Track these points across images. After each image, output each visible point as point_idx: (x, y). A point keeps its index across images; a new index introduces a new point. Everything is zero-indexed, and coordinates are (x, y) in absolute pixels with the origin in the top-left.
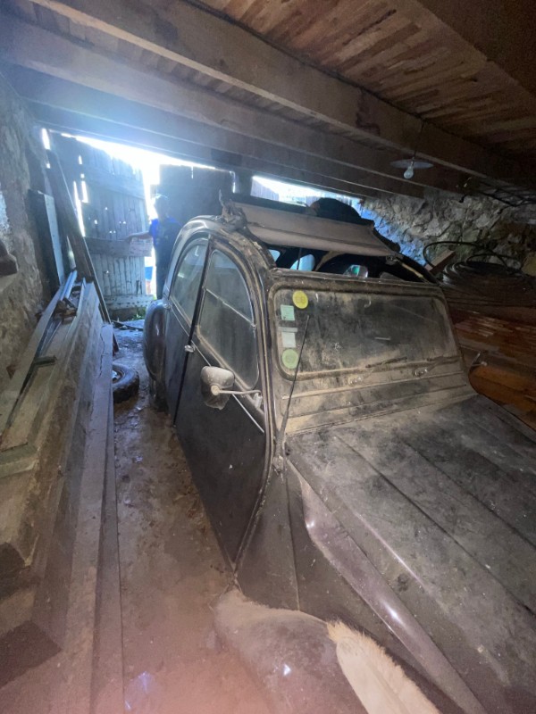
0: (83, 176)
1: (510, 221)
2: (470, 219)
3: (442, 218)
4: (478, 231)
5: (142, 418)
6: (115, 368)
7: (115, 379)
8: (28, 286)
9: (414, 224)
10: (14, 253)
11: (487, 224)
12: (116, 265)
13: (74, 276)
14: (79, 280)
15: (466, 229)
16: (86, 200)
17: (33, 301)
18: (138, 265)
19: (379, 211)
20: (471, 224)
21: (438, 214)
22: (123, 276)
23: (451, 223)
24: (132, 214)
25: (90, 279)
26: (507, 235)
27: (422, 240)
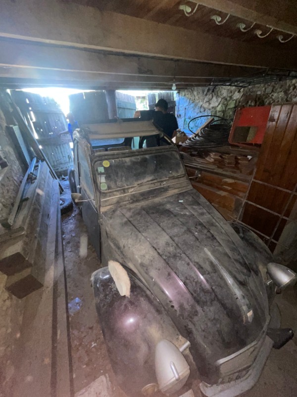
0: (30, 109)
1: (249, 94)
2: (230, 95)
3: (217, 96)
4: (235, 101)
5: (75, 219)
6: (61, 199)
7: (61, 204)
8: (14, 170)
9: (205, 101)
10: (5, 158)
11: (238, 97)
12: (56, 149)
13: (35, 160)
14: (37, 162)
15: (229, 101)
16: (34, 120)
17: (18, 176)
18: (67, 148)
19: (187, 96)
20: (231, 97)
21: (215, 94)
22: (61, 154)
23: (222, 99)
24: (59, 122)
25: (43, 160)
26: (248, 102)
27: (210, 109)
